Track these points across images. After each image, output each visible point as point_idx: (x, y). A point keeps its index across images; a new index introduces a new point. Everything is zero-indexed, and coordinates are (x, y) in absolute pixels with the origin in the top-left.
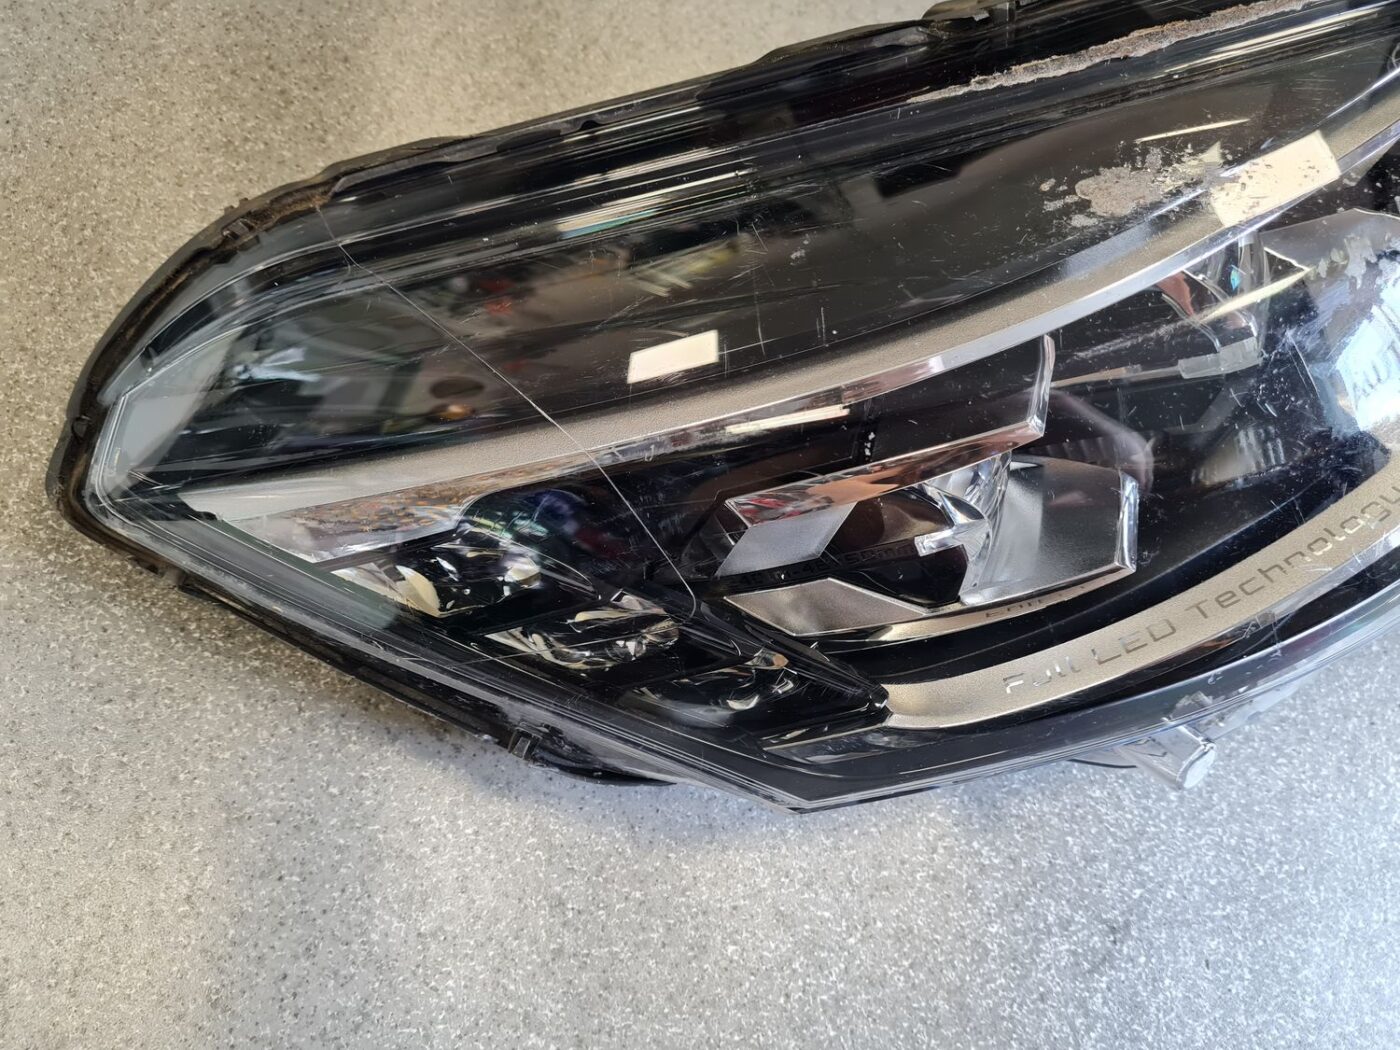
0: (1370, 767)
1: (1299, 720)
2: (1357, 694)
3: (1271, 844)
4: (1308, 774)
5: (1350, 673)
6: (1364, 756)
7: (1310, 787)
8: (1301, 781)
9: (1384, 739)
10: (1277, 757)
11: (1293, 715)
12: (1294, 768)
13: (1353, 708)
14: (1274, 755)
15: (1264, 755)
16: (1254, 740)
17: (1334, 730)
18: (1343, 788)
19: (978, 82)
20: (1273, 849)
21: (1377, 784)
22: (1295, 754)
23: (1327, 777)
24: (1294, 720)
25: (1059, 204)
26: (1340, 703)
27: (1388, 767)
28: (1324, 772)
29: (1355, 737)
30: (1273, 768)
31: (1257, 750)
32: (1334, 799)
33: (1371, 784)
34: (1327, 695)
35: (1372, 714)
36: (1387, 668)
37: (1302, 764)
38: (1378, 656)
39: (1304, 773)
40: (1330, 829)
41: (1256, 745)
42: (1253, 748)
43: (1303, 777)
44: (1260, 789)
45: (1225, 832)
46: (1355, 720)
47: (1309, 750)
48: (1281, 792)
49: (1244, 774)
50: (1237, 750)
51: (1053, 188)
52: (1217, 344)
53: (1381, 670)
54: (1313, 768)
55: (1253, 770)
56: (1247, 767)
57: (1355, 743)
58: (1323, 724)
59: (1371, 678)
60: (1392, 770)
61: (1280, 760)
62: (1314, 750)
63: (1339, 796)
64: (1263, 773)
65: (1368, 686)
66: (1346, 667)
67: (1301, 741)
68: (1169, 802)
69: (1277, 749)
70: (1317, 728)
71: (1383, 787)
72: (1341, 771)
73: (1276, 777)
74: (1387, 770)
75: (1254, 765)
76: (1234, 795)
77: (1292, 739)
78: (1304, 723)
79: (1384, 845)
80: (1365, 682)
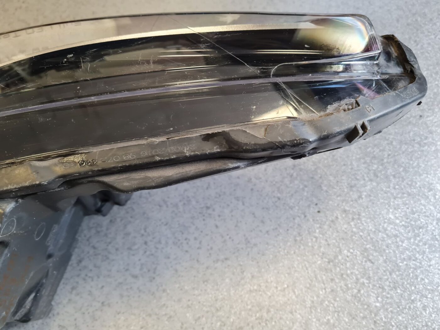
2: (297, 208)
3: (272, 282)
5: (293, 201)
9: (311, 220)
13: (296, 214)
18: (298, 247)
20: (273, 283)
27: (315, 231)
28: (289, 244)
29: (299, 225)
32: (295, 253)
33: (309, 240)
35: (304, 213)
36: (307, 192)
38: (303, 189)
40: (295, 266)
45: (251, 285)
46: (298, 218)
53: (305, 194)
59: (302, 199)
60: (317, 231)
61: (270, 247)
63: (297, 251)
66: (290, 199)
71: (314, 239)
72: (296, 240)
74: (315, 232)
79: (319, 262)
80: (300, 202)
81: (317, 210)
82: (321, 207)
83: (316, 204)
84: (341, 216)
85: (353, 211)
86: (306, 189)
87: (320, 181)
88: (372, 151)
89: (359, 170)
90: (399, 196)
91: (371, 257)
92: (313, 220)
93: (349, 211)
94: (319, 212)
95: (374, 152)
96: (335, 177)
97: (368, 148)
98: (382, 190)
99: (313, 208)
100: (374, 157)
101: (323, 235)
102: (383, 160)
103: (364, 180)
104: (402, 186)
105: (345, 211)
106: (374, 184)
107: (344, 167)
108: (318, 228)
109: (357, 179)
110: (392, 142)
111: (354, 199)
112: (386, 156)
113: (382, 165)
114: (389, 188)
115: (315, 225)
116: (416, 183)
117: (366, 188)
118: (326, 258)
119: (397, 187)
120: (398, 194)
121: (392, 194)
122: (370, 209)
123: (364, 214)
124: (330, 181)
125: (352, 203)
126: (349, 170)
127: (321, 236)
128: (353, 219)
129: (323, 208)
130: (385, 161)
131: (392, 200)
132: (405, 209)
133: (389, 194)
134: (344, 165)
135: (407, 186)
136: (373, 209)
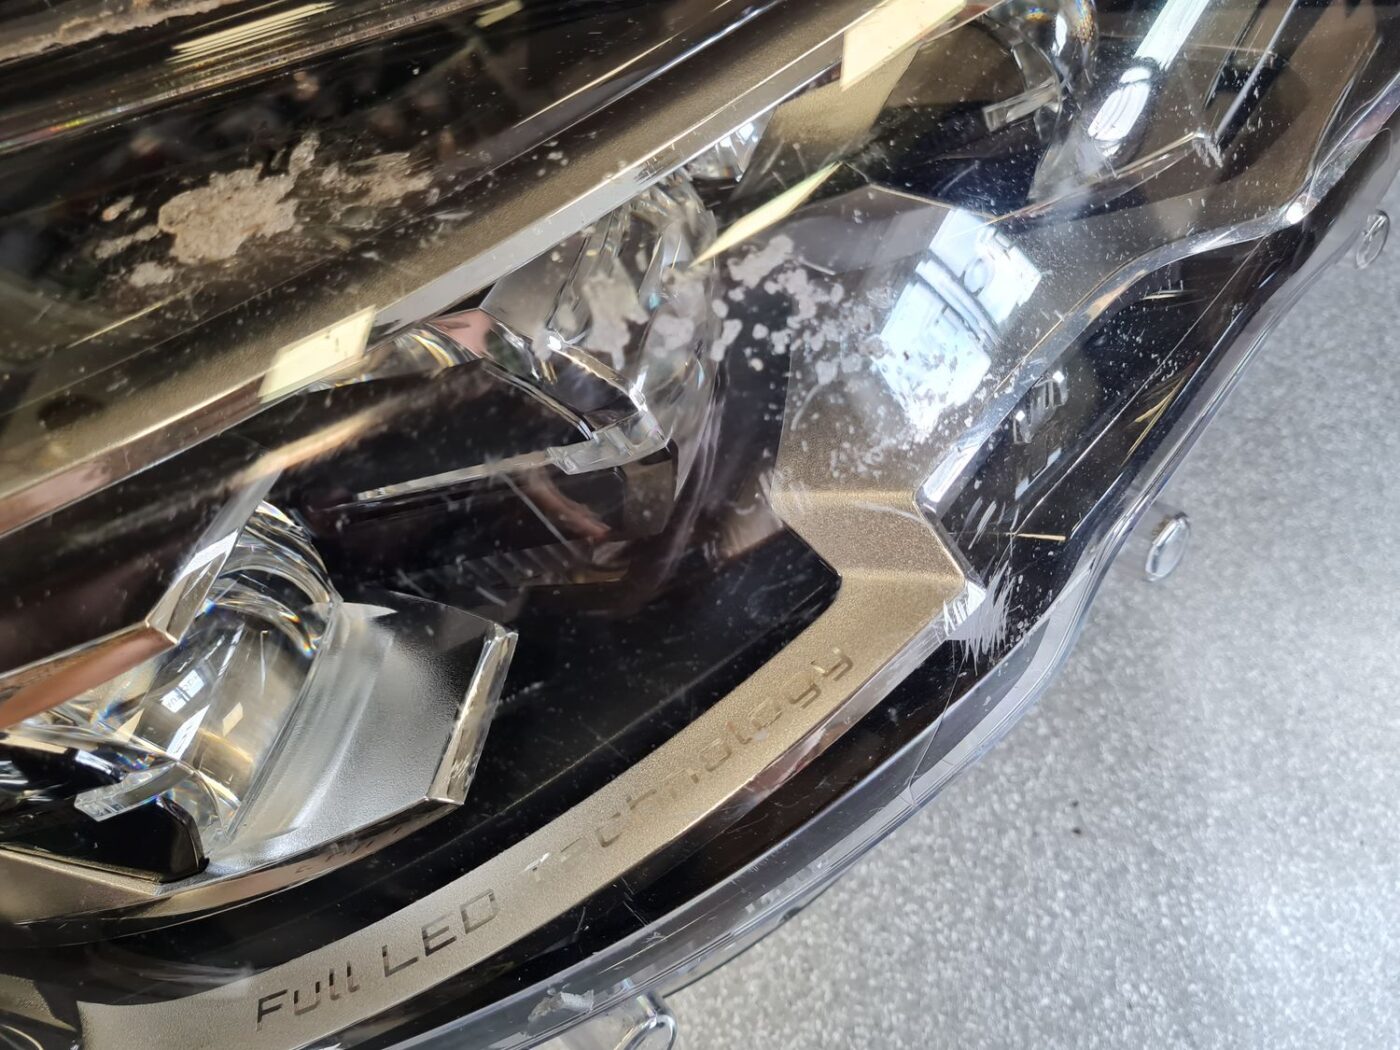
0: (1031, 895)
1: (935, 847)
2: (1017, 797)
3: (891, 1029)
4: (946, 920)
5: (1009, 769)
6: (1023, 883)
7: (948, 938)
8: (935, 932)
9: (1049, 853)
10: (905, 904)
11: (929, 840)
12: (928, 915)
13: (1010, 817)
14: (900, 900)
15: (887, 904)
16: (872, 885)
17: (983, 852)
18: (993, 931)
19: (72, 31)
20: (893, 1036)
21: (1038, 917)
22: (929, 895)
23: (971, 921)
24: (930, 847)
25: (122, 243)
26: (993, 813)
27: (1055, 891)
28: (968, 913)
29: (1011, 857)
30: (897, 920)
31: (876, 899)
32: (980, 949)
33: (1031, 919)
34: (975, 806)
35: (1034, 822)
36: (1057, 754)
37: (938, 907)
38: (1046, 738)
39: (940, 919)
40: (974, 994)
41: (875, 891)
42: (871, 896)
43: (939, 925)
44: (878, 954)
45: (825, 1025)
46: (1012, 833)
47: (949, 885)
48: (907, 953)
49: (857, 934)
50: (848, 903)
51: (123, 215)
52: (583, 427)
53: (1050, 758)
54: (953, 909)
55: (870, 927)
56: (861, 926)
57: (1011, 866)
58: (969, 846)
59: (1036, 772)
60: (1061, 894)
61: (909, 908)
62: (955, 884)
63: (988, 943)
64: (883, 929)
65: (1030, 784)
66: (1004, 762)
67: (935, 876)
68: (747, 995)
69: (905, 891)
70: (959, 852)
71: (1046, 920)
72: (991, 908)
73: (900, 932)
74: (1053, 898)
75: (870, 919)
76: (841, 967)
77: (926, 874)
78: (943, 849)
79: (1045, 1001)
80: (1028, 779)
81: (1071, 825)
82: (1086, 818)
83: (1075, 804)
84: (1138, 865)
85: (1174, 860)
86: (1055, 742)
87: (1102, 729)
88: (1260, 681)
89: (1214, 731)
90: (1304, 850)
91: (1193, 1026)
92: (1057, 855)
93: (1163, 855)
94: (1077, 831)
95: (1264, 686)
96: (1145, 733)
97: (1251, 668)
98: (1263, 817)
99: (1064, 812)
100: (1263, 707)
101: (1075, 912)
102: (1282, 721)
103: (1223, 767)
104: (1317, 824)
105: (1151, 851)
106: (1247, 790)
107: (1175, 707)
108: (1064, 885)
109: (1206, 761)
110: (1315, 671)
111: (1182, 821)
112: (1292, 712)
113: (1279, 735)
114: (1283, 816)
115: (1058, 872)
116: (1354, 825)
117: (1222, 795)
118: (1067, 992)
119: (1303, 820)
120: (1302, 842)
121: (1286, 837)
122: (1219, 869)
123: (1199, 879)
124: (1128, 736)
125: (1175, 831)
126: (1188, 722)
127: (1068, 914)
128: (1170, 886)
129: (1092, 823)
130: (1289, 725)
131: (1284, 858)
132: (1311, 898)
133: (1278, 836)
134: (1178, 701)
135: (1329, 824)
136: (1229, 871)
